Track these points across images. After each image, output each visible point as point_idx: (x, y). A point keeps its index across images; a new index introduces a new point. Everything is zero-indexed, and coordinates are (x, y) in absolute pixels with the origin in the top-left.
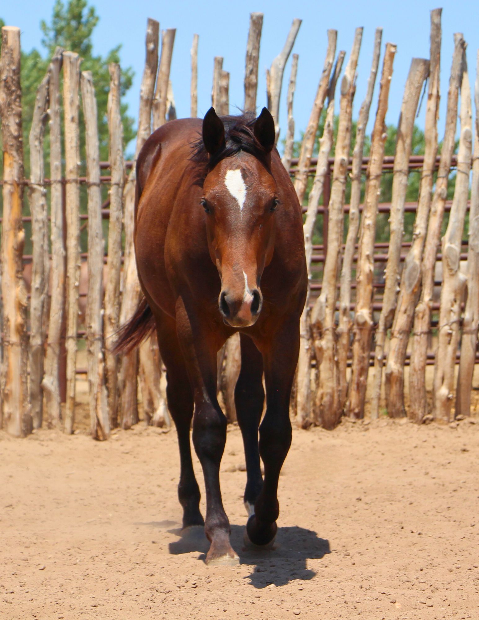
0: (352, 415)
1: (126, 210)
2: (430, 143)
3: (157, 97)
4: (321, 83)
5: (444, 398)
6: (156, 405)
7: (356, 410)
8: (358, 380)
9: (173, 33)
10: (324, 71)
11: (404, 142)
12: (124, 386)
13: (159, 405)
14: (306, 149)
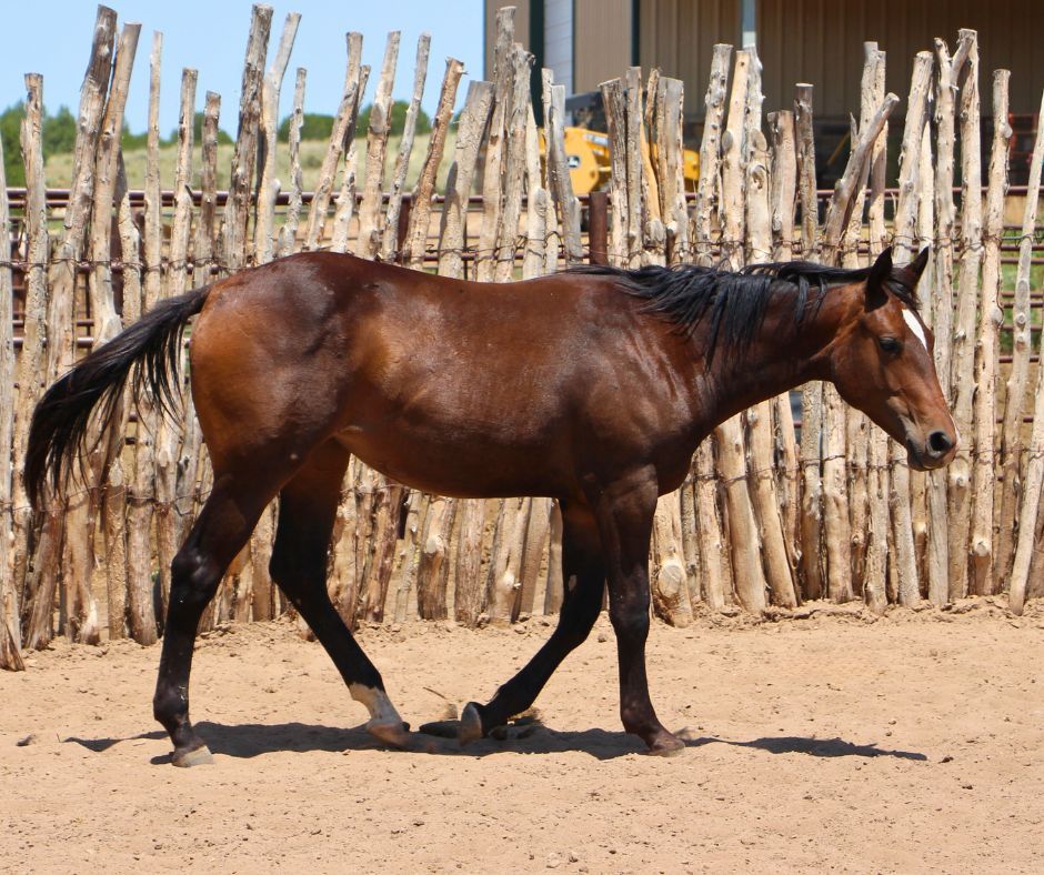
0: (370, 616)
1: (52, 306)
2: (493, 209)
3: (109, 130)
4: (342, 115)
5: (509, 589)
6: (85, 611)
7: (376, 610)
8: (383, 564)
9: (136, 30)
10: (347, 97)
11: (459, 207)
12: (40, 582)
13: (89, 610)
14: (318, 215)
